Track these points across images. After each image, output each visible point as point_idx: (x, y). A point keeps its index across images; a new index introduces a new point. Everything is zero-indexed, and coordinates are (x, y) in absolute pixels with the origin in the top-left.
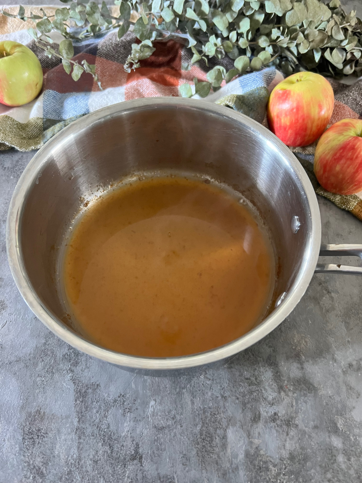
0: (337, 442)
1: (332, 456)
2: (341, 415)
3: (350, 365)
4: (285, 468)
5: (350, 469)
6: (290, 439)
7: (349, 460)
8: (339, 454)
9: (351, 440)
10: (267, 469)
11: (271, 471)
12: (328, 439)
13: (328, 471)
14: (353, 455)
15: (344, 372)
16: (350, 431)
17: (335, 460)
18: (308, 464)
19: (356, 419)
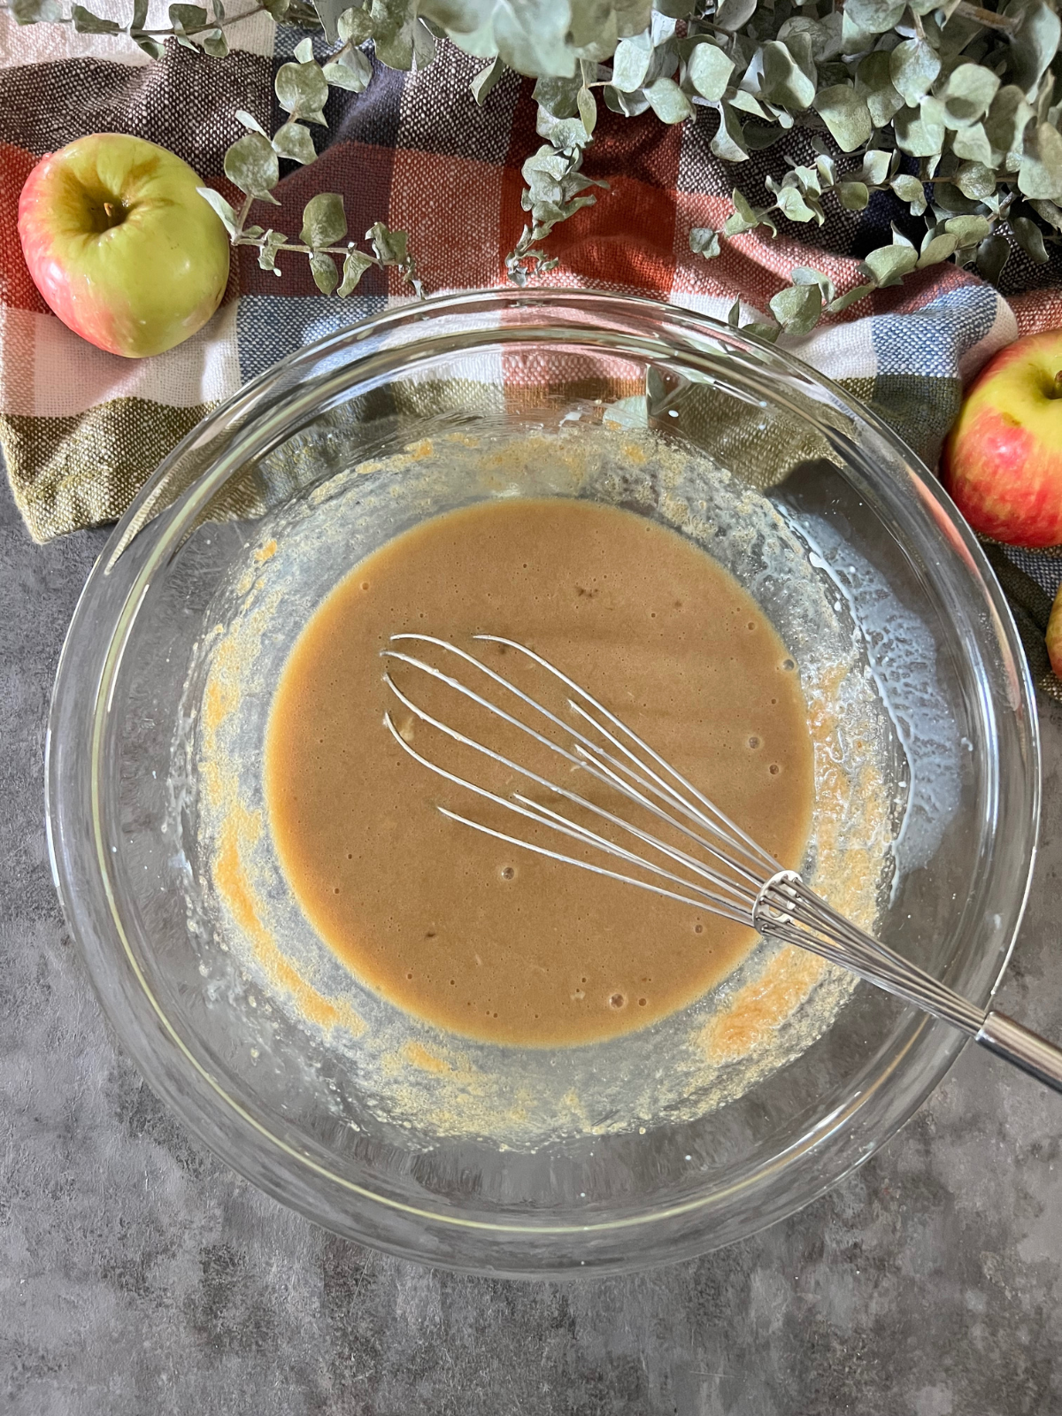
0: (975, 1302)
1: (960, 1327)
2: (995, 1250)
3: (1036, 1148)
4: (863, 1347)
5: (990, 1349)
6: (880, 1295)
7: (993, 1334)
8: (975, 1322)
9: (1005, 1298)
10: (828, 1348)
11: (835, 1351)
12: (957, 1295)
13: (947, 1353)
14: (1003, 1326)
15: (1018, 1162)
16: (1006, 1281)
17: (966, 1333)
18: (909, 1340)
19: (1024, 1259)
